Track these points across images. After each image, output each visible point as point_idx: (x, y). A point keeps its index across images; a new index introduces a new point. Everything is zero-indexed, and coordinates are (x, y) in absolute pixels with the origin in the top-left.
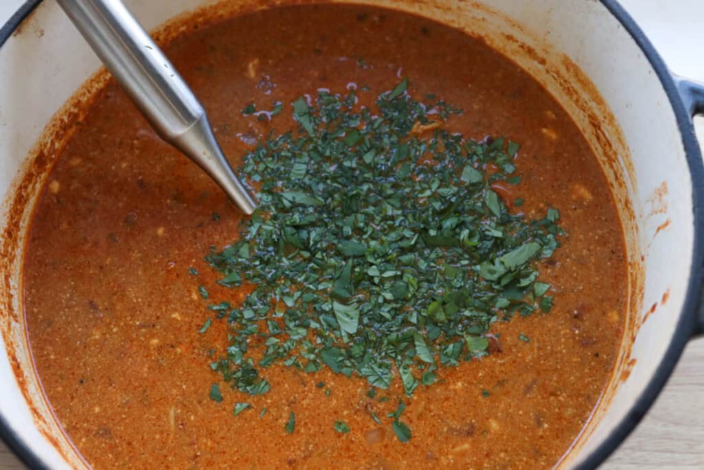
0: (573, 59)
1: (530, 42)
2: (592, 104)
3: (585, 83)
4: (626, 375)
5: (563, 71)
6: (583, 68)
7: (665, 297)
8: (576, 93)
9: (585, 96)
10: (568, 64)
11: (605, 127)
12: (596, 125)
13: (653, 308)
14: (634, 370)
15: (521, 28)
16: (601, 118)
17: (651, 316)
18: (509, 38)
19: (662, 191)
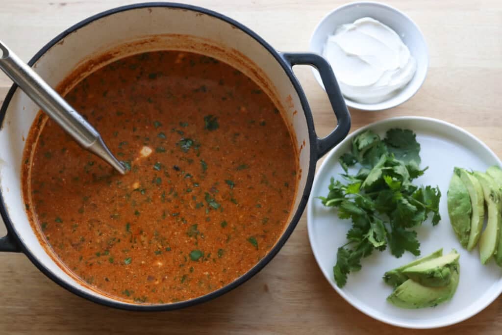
0: (236, 48)
1: (215, 45)
2: (250, 65)
3: (245, 57)
4: (300, 177)
5: (233, 53)
6: (242, 52)
7: (304, 143)
8: (242, 61)
9: (246, 62)
10: (235, 51)
11: (259, 73)
12: (255, 73)
13: (302, 147)
14: (302, 174)
15: (209, 40)
16: (256, 70)
17: (302, 150)
18: (205, 45)
19: (290, 99)
